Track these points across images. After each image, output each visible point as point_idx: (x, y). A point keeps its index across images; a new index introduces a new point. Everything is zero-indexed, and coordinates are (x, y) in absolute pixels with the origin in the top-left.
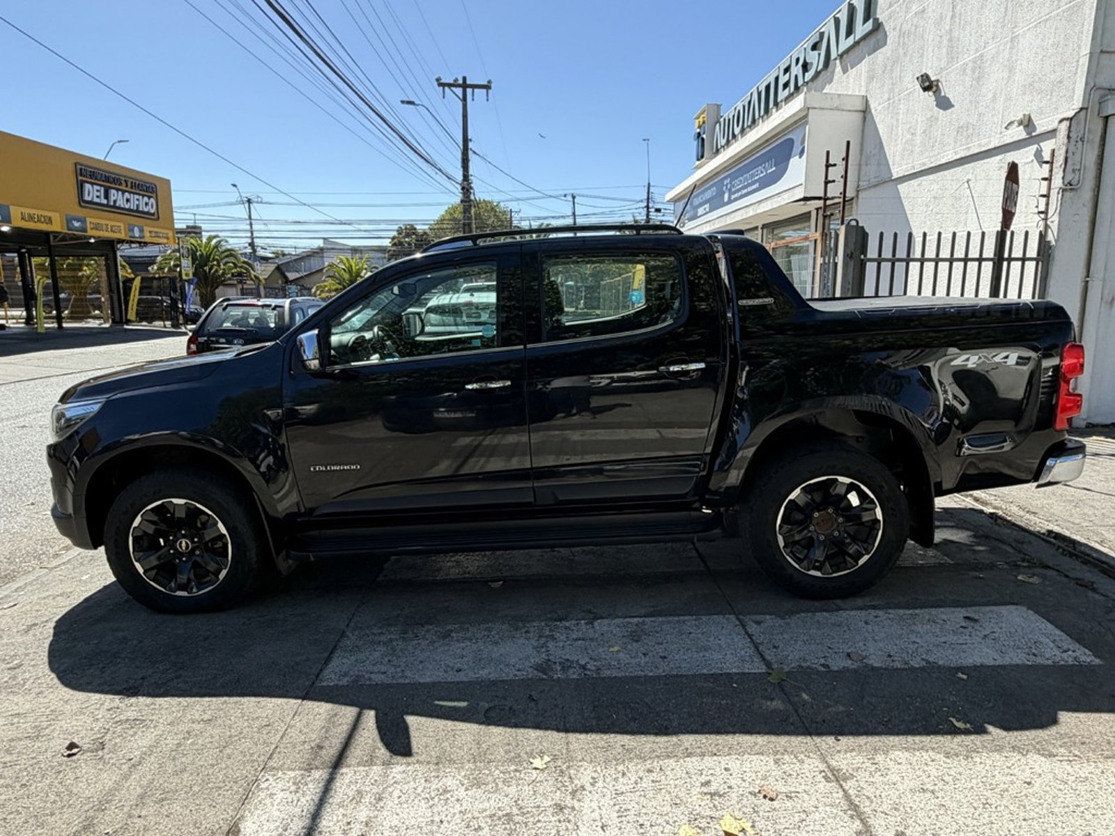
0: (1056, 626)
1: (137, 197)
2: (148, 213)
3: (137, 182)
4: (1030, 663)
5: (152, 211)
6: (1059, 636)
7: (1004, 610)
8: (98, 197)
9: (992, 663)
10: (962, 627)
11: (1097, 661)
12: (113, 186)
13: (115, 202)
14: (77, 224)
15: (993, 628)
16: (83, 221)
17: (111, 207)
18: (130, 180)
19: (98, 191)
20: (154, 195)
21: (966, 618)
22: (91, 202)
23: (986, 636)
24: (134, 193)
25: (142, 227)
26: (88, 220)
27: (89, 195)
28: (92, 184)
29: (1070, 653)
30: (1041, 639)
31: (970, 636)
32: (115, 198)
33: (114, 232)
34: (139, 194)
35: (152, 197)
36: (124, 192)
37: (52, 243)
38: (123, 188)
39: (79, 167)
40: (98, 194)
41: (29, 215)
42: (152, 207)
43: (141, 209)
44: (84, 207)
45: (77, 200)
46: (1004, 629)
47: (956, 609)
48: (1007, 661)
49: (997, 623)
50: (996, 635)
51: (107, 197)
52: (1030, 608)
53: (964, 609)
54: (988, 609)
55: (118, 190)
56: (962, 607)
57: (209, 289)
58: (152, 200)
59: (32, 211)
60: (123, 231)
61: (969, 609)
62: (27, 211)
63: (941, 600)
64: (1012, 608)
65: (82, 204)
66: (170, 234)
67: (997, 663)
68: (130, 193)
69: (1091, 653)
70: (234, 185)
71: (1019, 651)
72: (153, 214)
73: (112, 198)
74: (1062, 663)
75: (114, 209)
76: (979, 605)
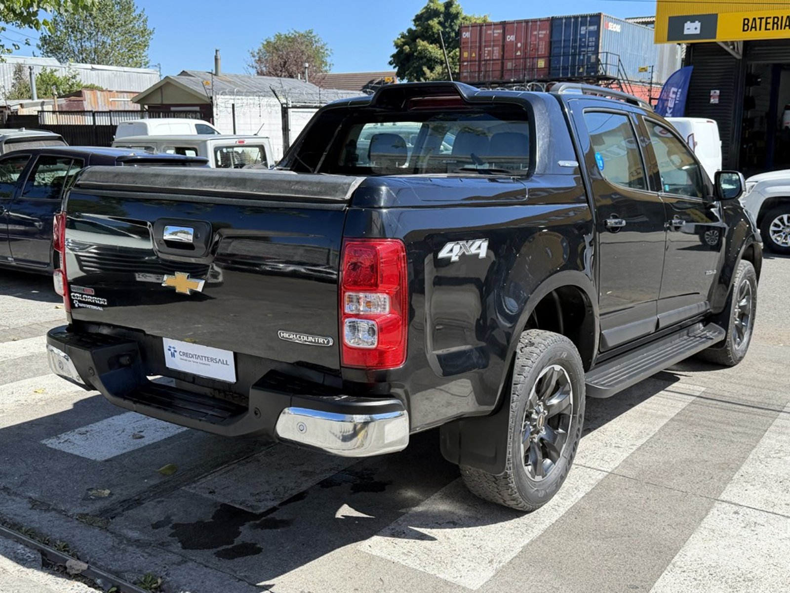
0: (72, 454)
4: (90, 425)
6: (70, 449)
7: (116, 452)
9: (114, 417)
10: (142, 432)
11: (44, 442)
15: (120, 437)
21: (142, 437)
23: (123, 432)
29: (62, 441)
30: (84, 442)
31: (134, 428)
46: (111, 439)
47: (152, 442)
48: (105, 422)
49: (117, 441)
50: (116, 434)
52: (95, 461)
53: (146, 444)
54: (128, 450)
56: (149, 445)
61: (143, 445)
63: (168, 444)
64: (109, 456)
67: (111, 418)
69: (48, 446)
71: (98, 430)
74: (69, 433)
76: (136, 450)
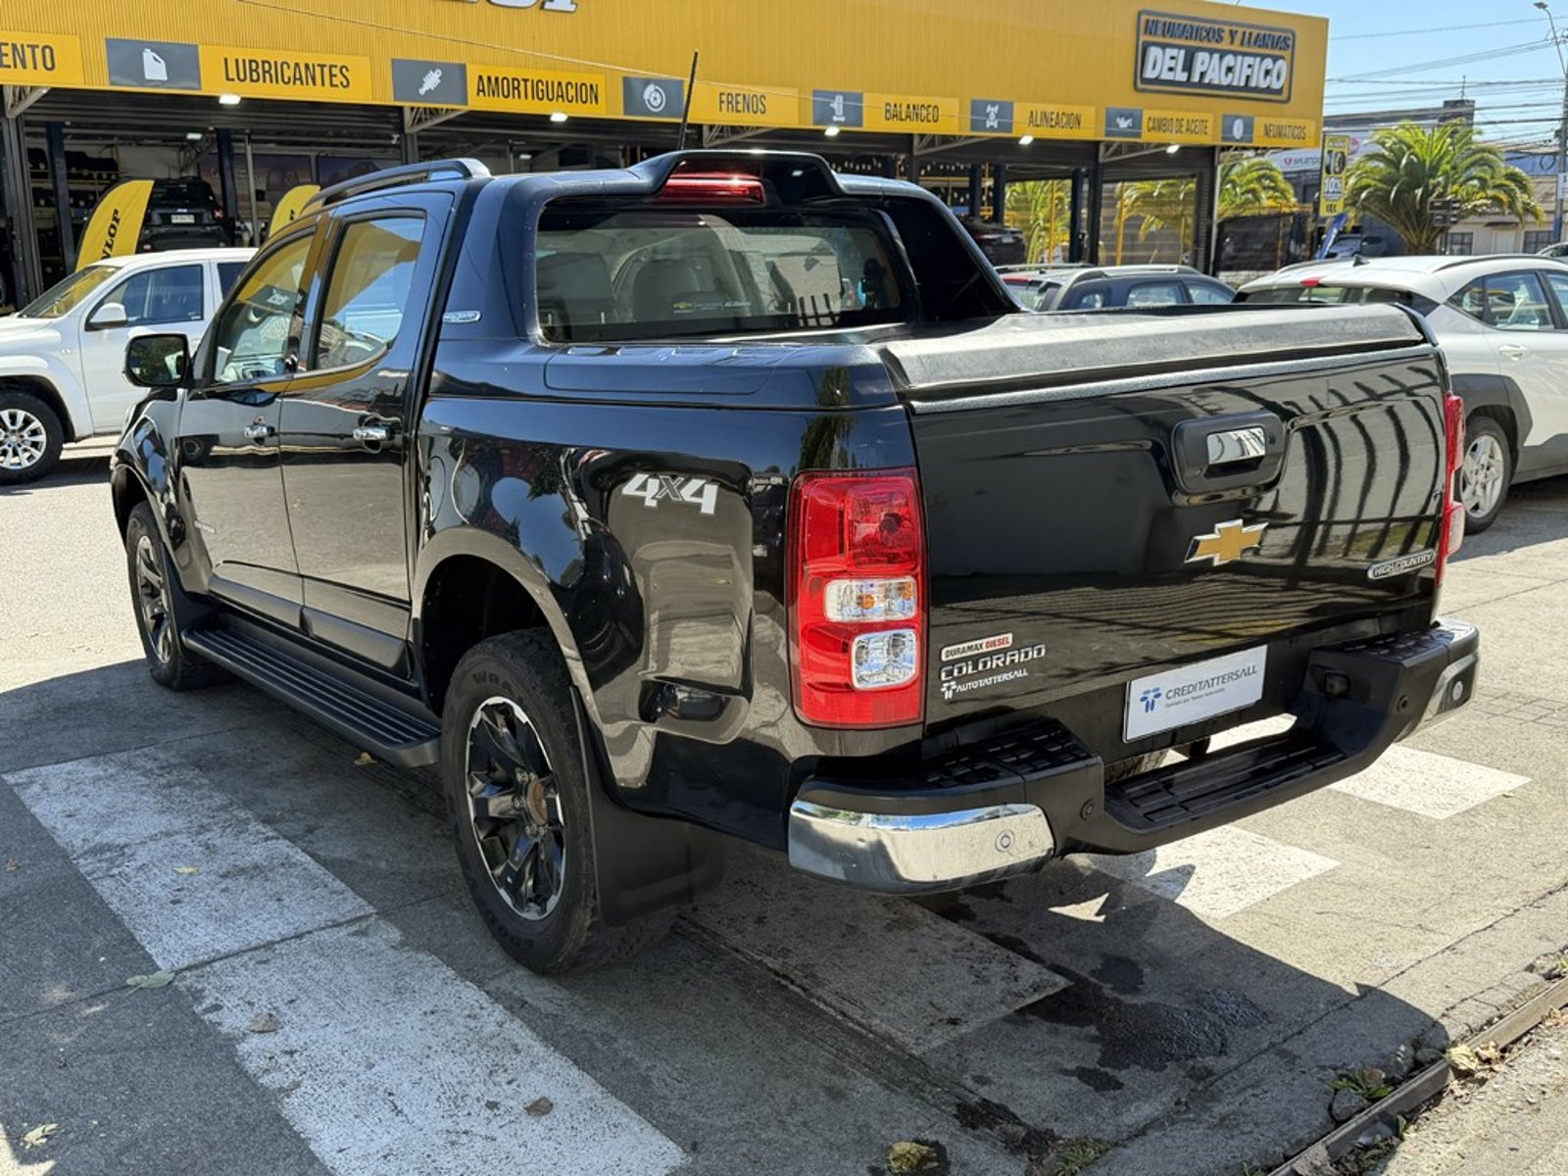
1: (1249, 60)
2: (1268, 90)
3: (1255, 32)
5: (1276, 86)
8: (1171, 69)
12: (1205, 44)
13: (1202, 74)
14: (1123, 124)
16: (1135, 117)
17: (1194, 85)
18: (1241, 30)
19: (1172, 58)
20: (1287, 54)
22: (1157, 81)
24: (1244, 54)
25: (1252, 118)
26: (1146, 114)
27: (1154, 68)
28: (1164, 46)
32: (1203, 69)
33: (1194, 132)
34: (1255, 55)
35: (1282, 58)
36: (1223, 54)
37: (1101, 160)
38: (1224, 45)
39: (1144, 18)
40: (1172, 64)
41: (1044, 114)
42: (1278, 78)
43: (1253, 84)
44: (1143, 91)
45: (1132, 79)
51: (1188, 67)
55: (1211, 52)
57: (1425, 236)
58: (1282, 65)
59: (1049, 108)
60: (1209, 130)
62: (1039, 108)
65: (1140, 86)
66: (1311, 128)
68: (1235, 54)
70: (1541, 5)
72: (1279, 92)
73: (1198, 69)
75: (1203, 88)
